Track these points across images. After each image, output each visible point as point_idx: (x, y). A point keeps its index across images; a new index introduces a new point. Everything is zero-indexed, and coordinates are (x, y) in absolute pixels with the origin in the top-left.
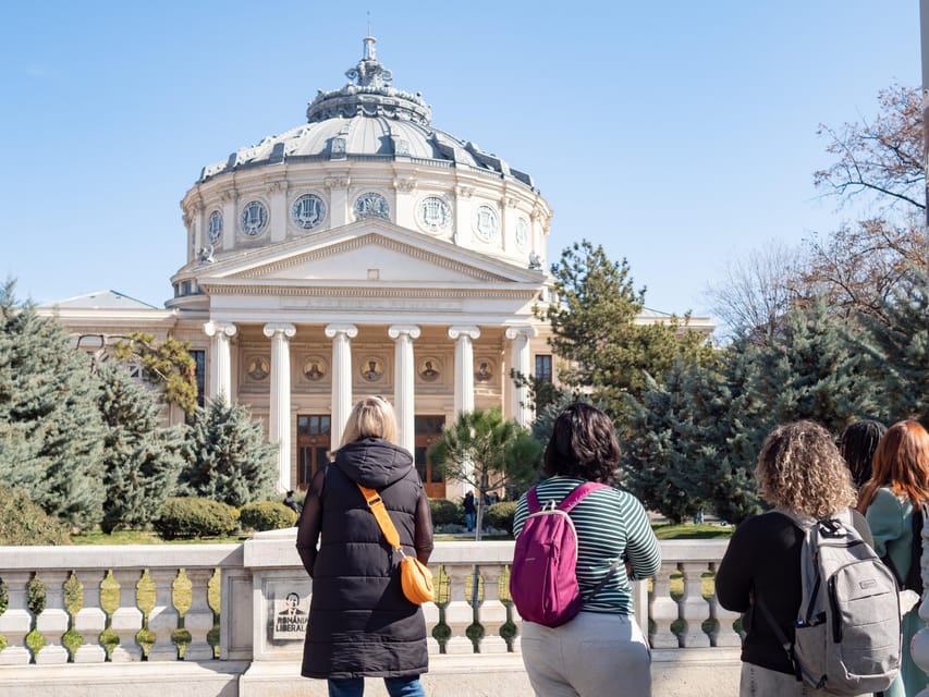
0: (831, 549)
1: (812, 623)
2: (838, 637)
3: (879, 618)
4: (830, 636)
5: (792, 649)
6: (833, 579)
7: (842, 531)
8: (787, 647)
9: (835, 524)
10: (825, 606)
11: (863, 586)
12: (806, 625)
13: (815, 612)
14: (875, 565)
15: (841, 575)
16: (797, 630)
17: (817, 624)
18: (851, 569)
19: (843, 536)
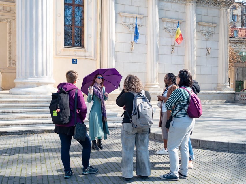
0: (139, 100)
1: (134, 114)
2: (139, 118)
3: (147, 114)
4: (137, 118)
5: (131, 120)
6: (138, 106)
7: (142, 96)
8: (130, 119)
9: (141, 94)
10: (136, 111)
11: (145, 107)
12: (133, 115)
13: (135, 112)
14: (148, 103)
15: (140, 105)
16: (132, 116)
17: (135, 115)
18: (142, 104)
19: (142, 97)
